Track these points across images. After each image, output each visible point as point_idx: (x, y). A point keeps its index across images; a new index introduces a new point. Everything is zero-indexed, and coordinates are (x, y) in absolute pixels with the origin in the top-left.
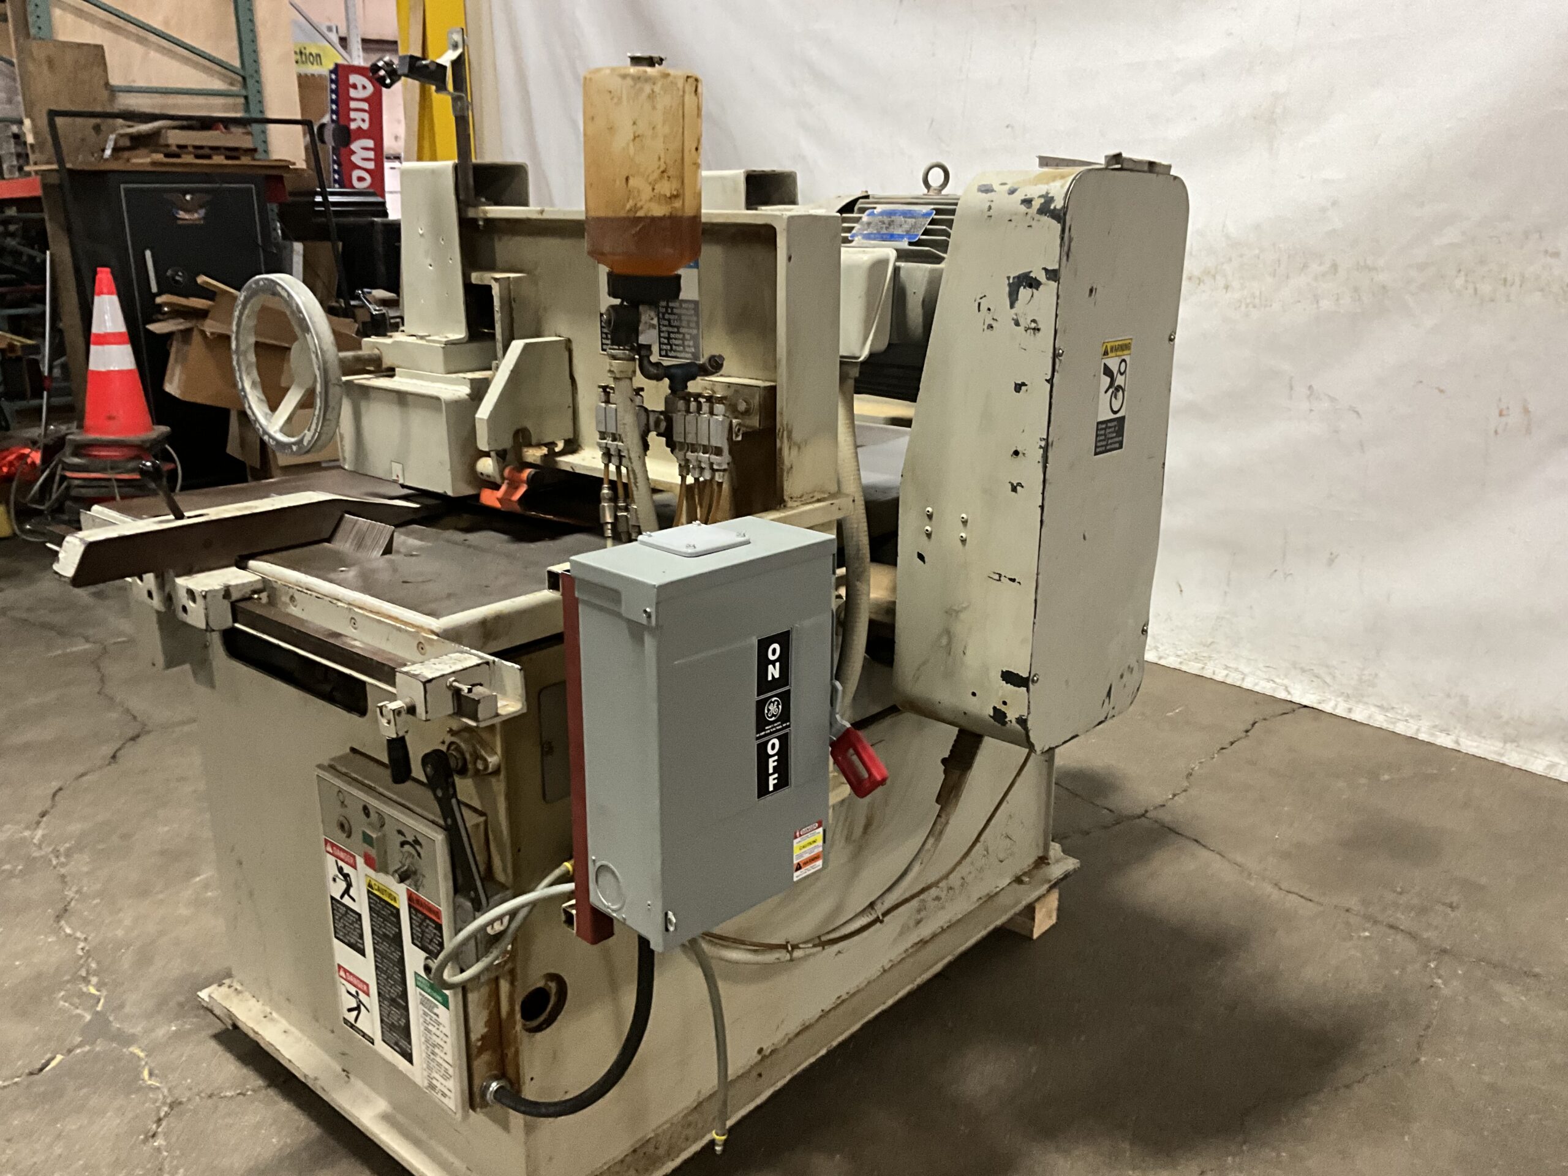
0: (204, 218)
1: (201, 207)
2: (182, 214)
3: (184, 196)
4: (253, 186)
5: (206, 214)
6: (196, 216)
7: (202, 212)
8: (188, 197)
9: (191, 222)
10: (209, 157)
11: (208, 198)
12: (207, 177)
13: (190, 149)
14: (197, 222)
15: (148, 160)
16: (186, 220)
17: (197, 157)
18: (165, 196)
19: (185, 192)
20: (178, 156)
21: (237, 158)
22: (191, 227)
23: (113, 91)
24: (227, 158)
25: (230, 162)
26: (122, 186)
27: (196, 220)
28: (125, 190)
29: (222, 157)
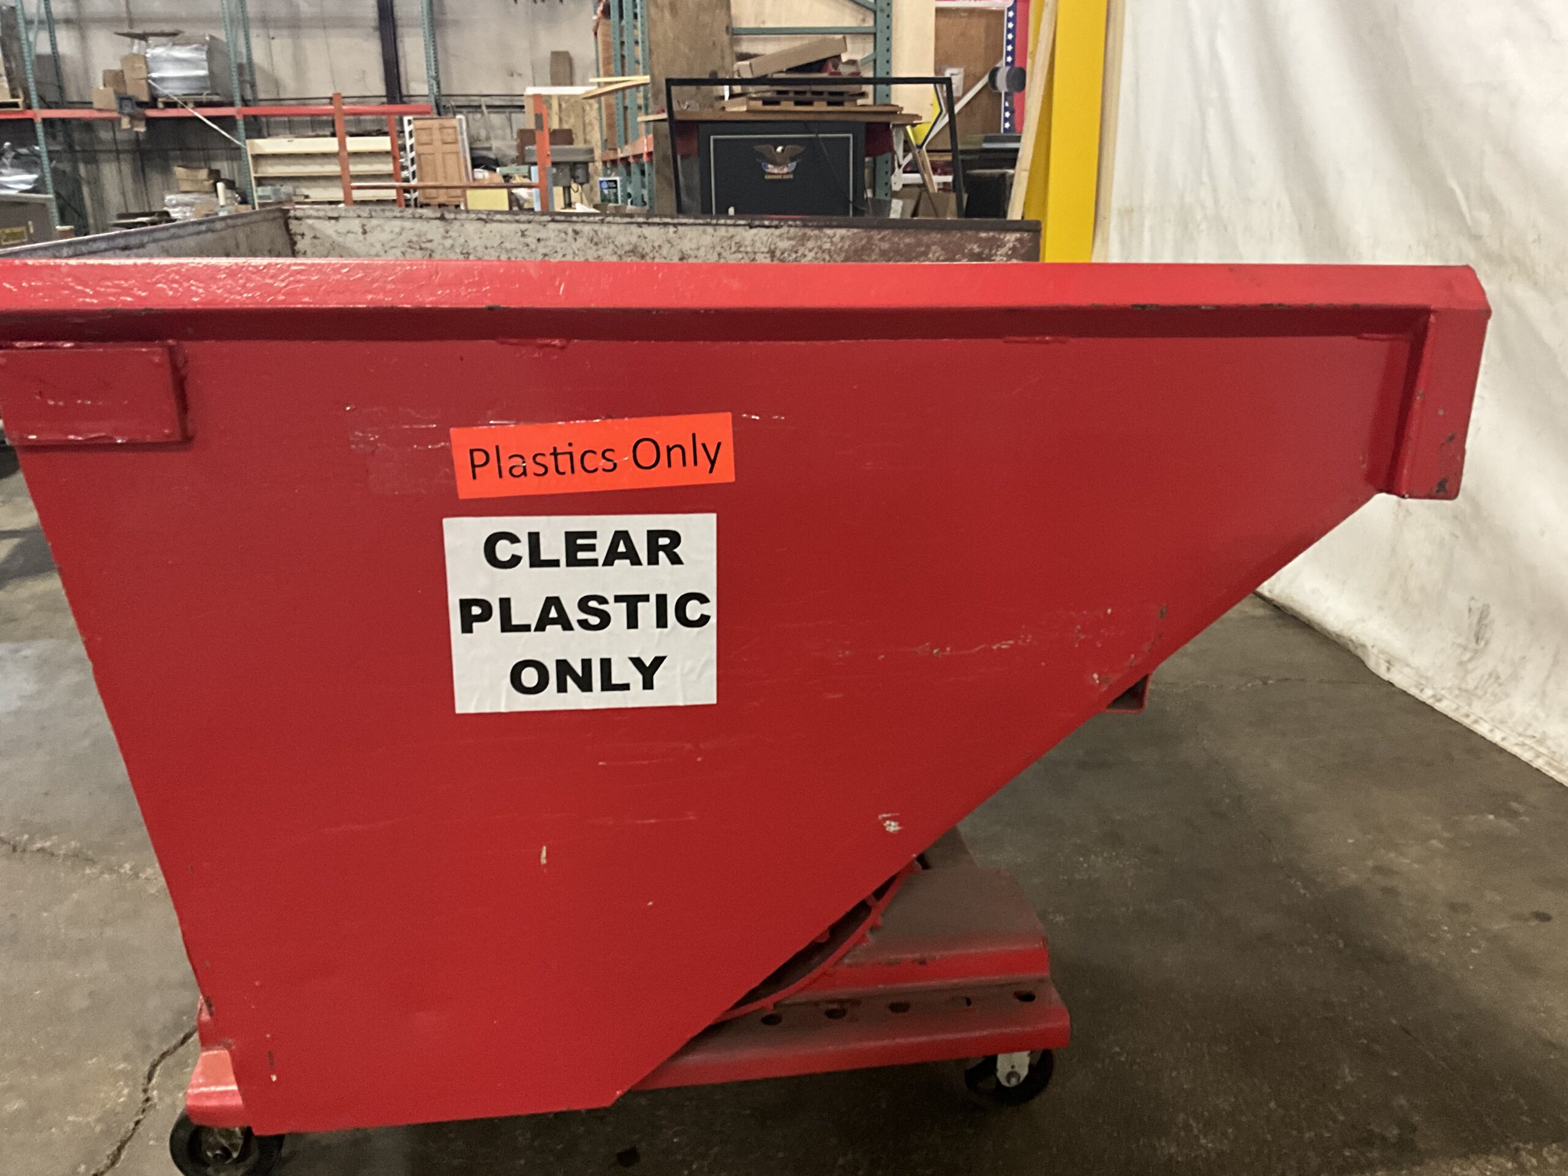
0: (794, 172)
1: (792, 159)
2: (771, 168)
3: (776, 149)
4: (851, 136)
5: (797, 165)
6: (786, 170)
7: (792, 166)
8: (779, 149)
9: (779, 177)
10: (810, 103)
11: (800, 149)
12: (805, 126)
13: (791, 95)
14: (786, 177)
15: (744, 109)
16: (774, 174)
17: (797, 103)
18: (758, 148)
19: (776, 143)
20: (777, 103)
21: (841, 104)
22: (779, 183)
23: (735, 34)
24: (830, 104)
25: (831, 108)
26: (712, 137)
27: (783, 174)
28: (715, 141)
29: (825, 103)
